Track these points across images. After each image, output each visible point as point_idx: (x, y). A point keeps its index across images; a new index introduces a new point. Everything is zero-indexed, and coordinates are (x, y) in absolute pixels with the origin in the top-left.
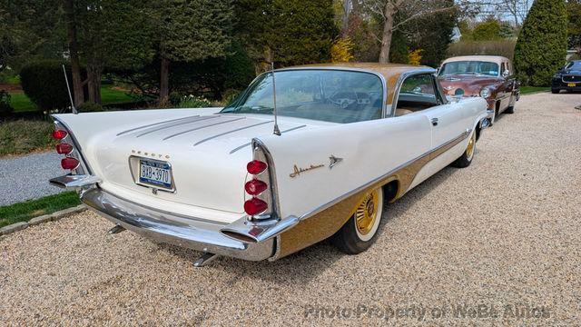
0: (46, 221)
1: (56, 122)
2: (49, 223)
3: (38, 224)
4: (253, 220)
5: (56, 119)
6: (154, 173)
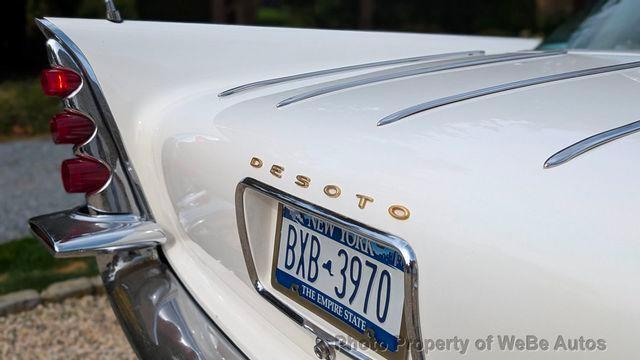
0: (79, 294)
1: (51, 43)
2: (84, 301)
3: (60, 300)
6: (328, 266)
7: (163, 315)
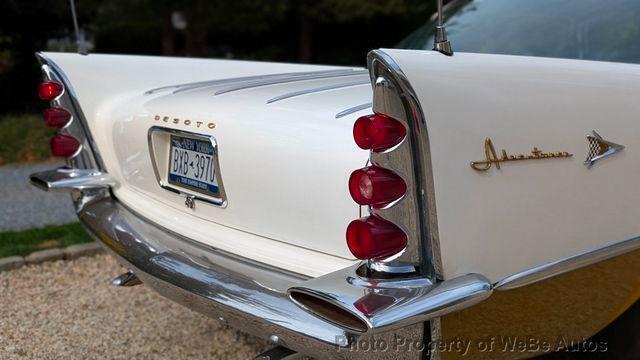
0: (54, 259)
1: (45, 67)
2: (57, 264)
3: (39, 262)
4: (371, 274)
5: (45, 62)
6: (191, 165)
7: (119, 228)
